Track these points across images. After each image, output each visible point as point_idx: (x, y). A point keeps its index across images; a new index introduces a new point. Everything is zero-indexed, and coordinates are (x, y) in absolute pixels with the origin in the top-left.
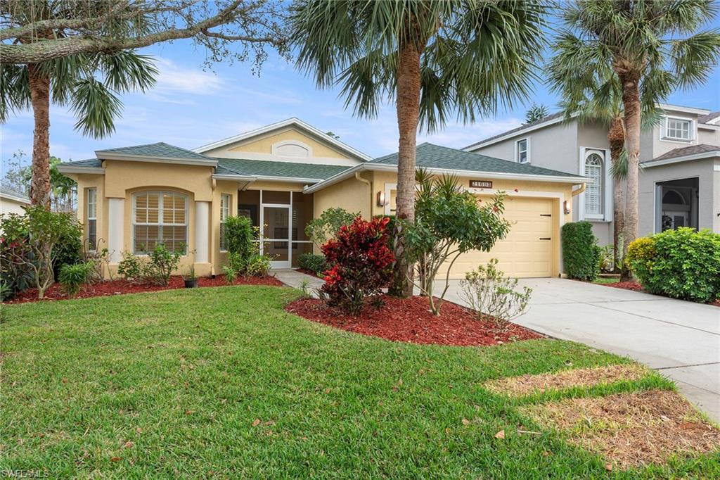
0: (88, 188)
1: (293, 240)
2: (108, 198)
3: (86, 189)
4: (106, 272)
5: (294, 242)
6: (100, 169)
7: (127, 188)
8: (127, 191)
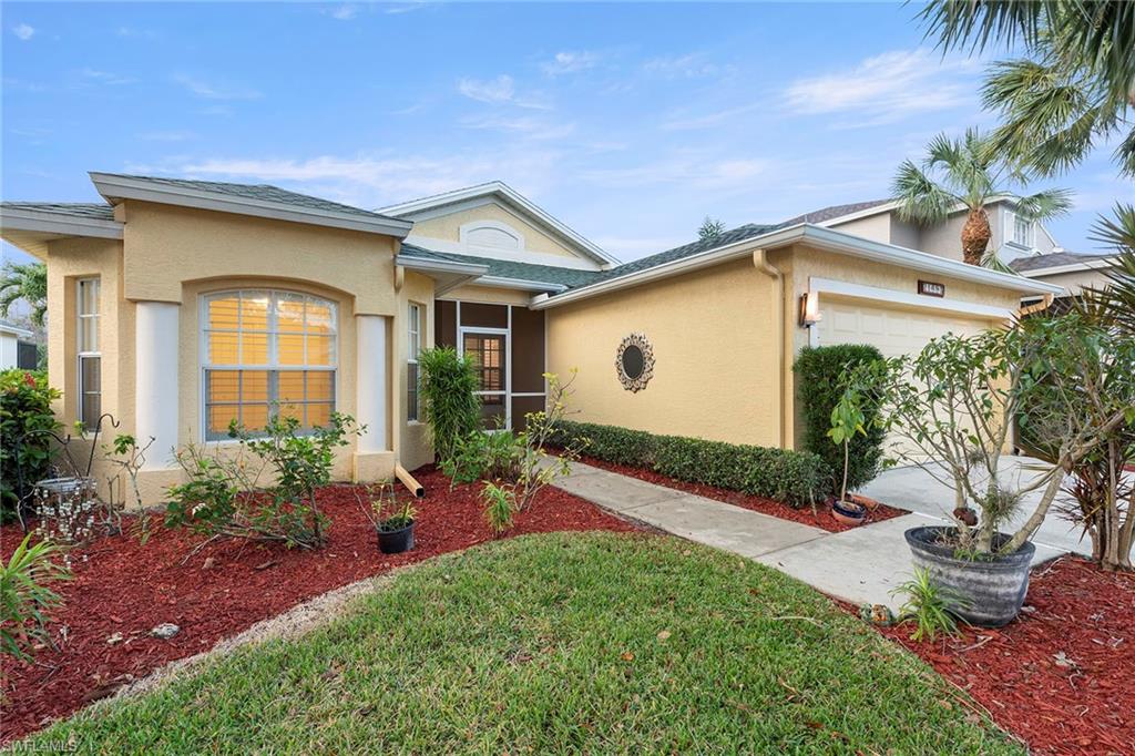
0: (76, 278)
1: (513, 392)
2: (135, 302)
3: (71, 281)
4: (130, 492)
5: (515, 395)
6: (110, 224)
7: (186, 279)
8: (186, 285)
